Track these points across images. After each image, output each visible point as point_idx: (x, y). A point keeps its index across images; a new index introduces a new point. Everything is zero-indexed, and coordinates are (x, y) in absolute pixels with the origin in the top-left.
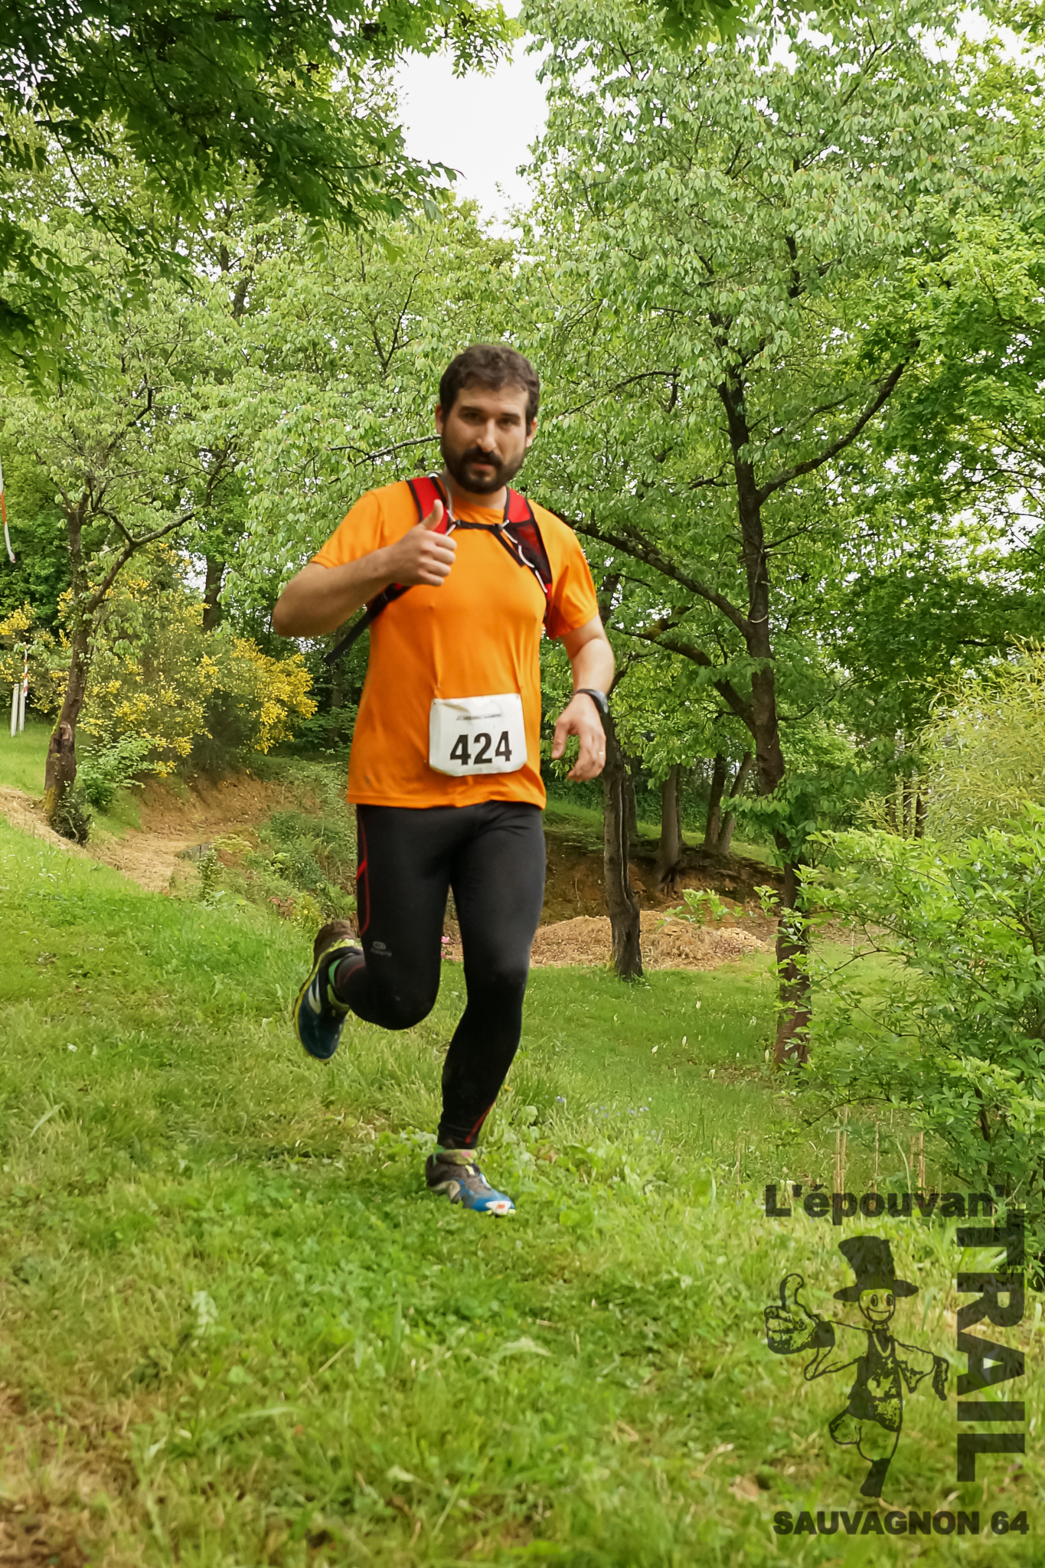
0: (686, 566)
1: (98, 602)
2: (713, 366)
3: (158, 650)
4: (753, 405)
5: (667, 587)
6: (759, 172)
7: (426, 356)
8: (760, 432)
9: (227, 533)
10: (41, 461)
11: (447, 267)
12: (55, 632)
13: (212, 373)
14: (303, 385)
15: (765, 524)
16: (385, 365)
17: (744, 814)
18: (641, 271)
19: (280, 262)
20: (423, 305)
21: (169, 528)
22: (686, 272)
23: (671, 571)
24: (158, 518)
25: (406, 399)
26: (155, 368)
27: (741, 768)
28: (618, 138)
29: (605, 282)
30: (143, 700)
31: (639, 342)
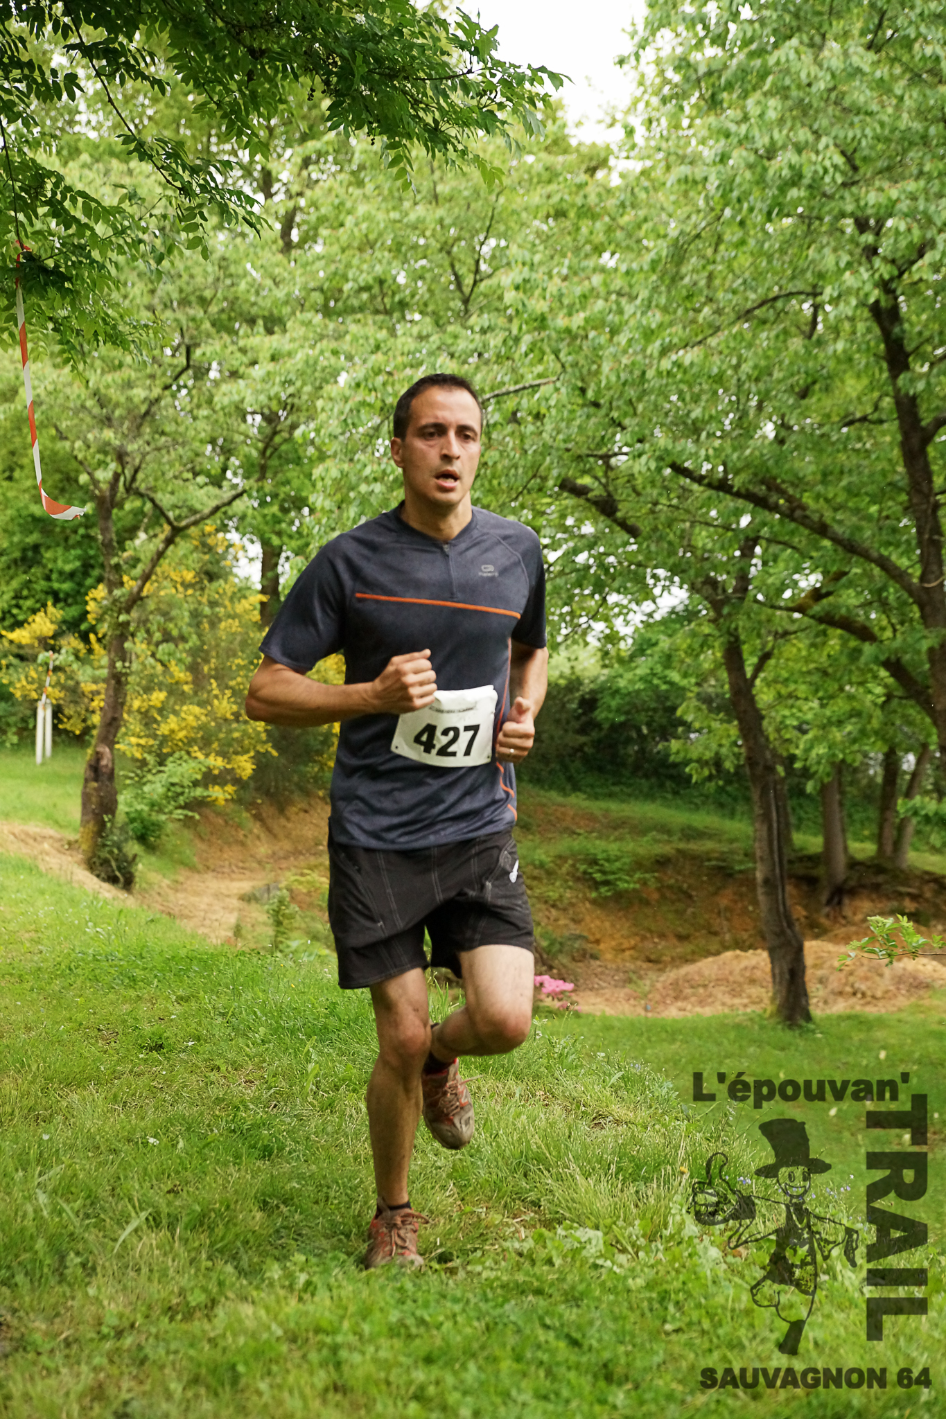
0: (840, 522)
1: (136, 599)
2: (862, 281)
3: (207, 652)
4: (912, 325)
5: (818, 549)
6: (908, 44)
7: (517, 288)
8: (924, 358)
9: (285, 511)
10: (62, 436)
11: (533, 180)
12: (85, 638)
13: (260, 322)
14: (371, 330)
15: (935, 468)
16: (466, 301)
17: (927, 819)
18: (771, 172)
19: (336, 186)
20: (508, 228)
21: (217, 509)
22: (826, 171)
23: (822, 530)
24: (203, 497)
25: (494, 341)
26: (193, 320)
27: (919, 762)
28: (735, 16)
29: (727, 187)
30: (192, 713)
31: (770, 258)
